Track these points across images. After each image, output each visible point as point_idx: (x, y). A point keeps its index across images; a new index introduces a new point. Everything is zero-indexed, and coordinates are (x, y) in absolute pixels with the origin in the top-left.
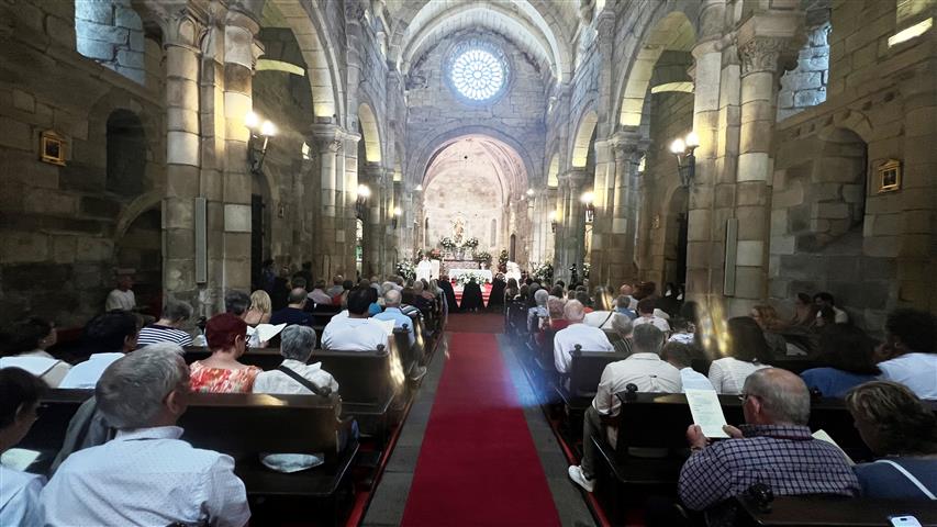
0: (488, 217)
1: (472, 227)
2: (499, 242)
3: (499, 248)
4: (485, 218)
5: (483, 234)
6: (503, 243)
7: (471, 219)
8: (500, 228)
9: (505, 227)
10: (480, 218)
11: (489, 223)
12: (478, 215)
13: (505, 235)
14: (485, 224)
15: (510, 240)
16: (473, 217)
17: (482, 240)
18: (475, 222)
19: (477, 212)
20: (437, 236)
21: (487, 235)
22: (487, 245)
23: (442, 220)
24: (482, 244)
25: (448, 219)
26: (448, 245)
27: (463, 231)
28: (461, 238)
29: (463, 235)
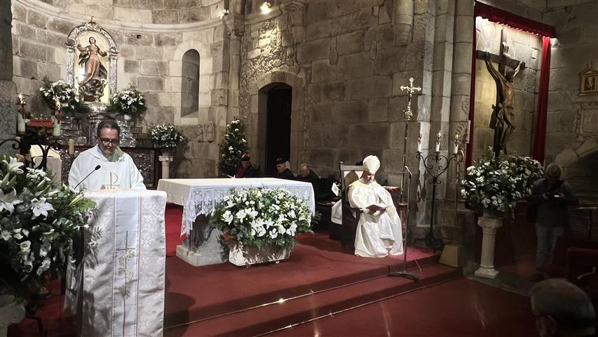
0: (173, 42)
1: (129, 66)
2: (210, 105)
3: (213, 119)
4: (164, 47)
5: (160, 84)
6: (227, 106)
7: (125, 45)
8: (211, 72)
9: (232, 69)
10: (149, 44)
11: (175, 58)
12: (145, 37)
13: (233, 88)
14: (165, 60)
15: (256, 99)
16: (130, 41)
17: (155, 98)
18: (137, 54)
19: (140, 28)
20: (33, 78)
21: (171, 88)
22: (170, 111)
23: (45, 35)
24: (155, 110)
25: (62, 34)
26: (66, 105)
27: (103, 74)
28: (100, 91)
29: (105, 83)
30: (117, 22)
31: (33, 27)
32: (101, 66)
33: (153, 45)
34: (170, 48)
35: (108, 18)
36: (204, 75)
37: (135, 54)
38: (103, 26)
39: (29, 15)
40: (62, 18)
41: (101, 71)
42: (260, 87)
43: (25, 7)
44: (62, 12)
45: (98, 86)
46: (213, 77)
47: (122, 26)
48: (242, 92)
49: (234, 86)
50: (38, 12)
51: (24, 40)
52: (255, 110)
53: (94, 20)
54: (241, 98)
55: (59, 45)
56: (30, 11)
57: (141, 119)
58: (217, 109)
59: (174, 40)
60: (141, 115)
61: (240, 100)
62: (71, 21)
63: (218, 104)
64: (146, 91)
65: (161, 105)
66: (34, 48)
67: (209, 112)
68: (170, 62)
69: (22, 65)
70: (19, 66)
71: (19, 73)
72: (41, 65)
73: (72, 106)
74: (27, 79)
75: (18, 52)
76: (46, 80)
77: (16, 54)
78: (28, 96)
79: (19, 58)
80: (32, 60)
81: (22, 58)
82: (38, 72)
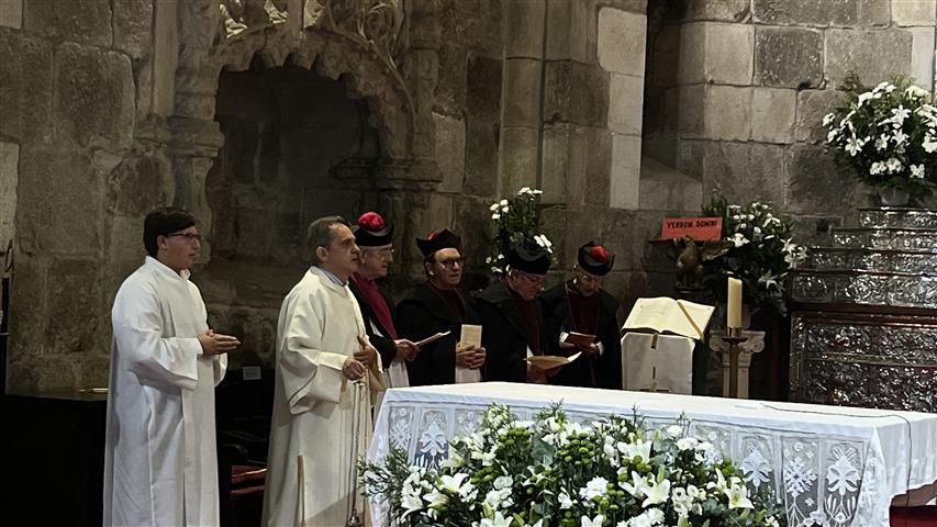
20: (804, 86)
26: (892, 168)
69: (762, 51)
70: (747, 55)
71: (747, 77)
72: (837, 41)
73: (913, 168)
74: (780, 93)
75: (747, 10)
76: (853, 86)
77: (740, 17)
78: (782, 145)
79: (751, 28)
80: (804, 26)
81: (760, 28)
82: (826, 64)
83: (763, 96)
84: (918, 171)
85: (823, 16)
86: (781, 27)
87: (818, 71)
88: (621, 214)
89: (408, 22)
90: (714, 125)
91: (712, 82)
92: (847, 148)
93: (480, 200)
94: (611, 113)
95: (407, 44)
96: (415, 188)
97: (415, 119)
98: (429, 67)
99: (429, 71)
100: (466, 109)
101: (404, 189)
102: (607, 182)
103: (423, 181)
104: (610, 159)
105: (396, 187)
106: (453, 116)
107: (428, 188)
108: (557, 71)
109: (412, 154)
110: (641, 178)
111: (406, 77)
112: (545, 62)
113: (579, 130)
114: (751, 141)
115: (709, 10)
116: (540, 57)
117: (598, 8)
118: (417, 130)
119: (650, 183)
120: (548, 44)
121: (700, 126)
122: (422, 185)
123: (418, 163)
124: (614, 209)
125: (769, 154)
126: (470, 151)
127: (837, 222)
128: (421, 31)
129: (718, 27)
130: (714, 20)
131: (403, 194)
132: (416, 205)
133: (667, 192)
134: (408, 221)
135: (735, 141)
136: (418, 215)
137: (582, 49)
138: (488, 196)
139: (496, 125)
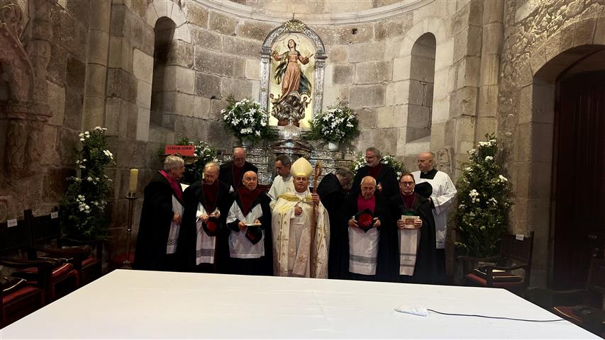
2: (447, 118)
3: (452, 143)
4: (387, 39)
5: (380, 93)
6: (476, 117)
7: (336, 47)
8: (451, 63)
9: (487, 50)
10: (367, 39)
11: (402, 53)
12: (362, 31)
13: (486, 82)
14: (387, 59)
15: (528, 94)
16: (343, 39)
17: (372, 117)
18: (352, 56)
19: (355, 19)
20: (213, 98)
21: (395, 99)
22: (390, 134)
23: (233, 43)
24: (372, 134)
25: (255, 41)
26: (249, 131)
27: (306, 88)
28: (299, 111)
29: (308, 101)
30: (326, 16)
31: (217, 34)
32: (303, 78)
33: (373, 41)
34: (395, 39)
35: (314, 13)
36: (441, 70)
37: (348, 55)
38: (309, 24)
39: (211, 20)
40: (256, 20)
41: (302, 83)
42: (536, 69)
43: (206, 8)
44: (255, 12)
45: (296, 105)
46: (453, 71)
47: (332, 20)
48: (504, 88)
49: (489, 79)
50: (224, 13)
51: (201, 49)
52: (526, 116)
53: (297, 17)
54: (503, 99)
55: (252, 55)
56: (213, 13)
57: (352, 148)
58: (458, 124)
59: (400, 26)
60: (353, 143)
61: (500, 102)
62: (267, 23)
63: (459, 114)
64: (360, 107)
65: (379, 126)
66: (216, 60)
67: (446, 131)
68: (395, 60)
69: (198, 81)
70: (192, 82)
71: (192, 91)
72: (225, 81)
73: (257, 132)
74: (204, 99)
75: (193, 64)
76: (231, 100)
77: (190, 66)
78: (205, 120)
79: (194, 72)
80: (213, 74)
81: (198, 72)
82: (221, 90)
83: (198, 100)
84: (258, 133)
85: (221, 71)
86: (205, 73)
87: (219, 92)
88: (141, 143)
89: (31, 23)
90: (179, 109)
91: (179, 91)
92: (232, 122)
93: (73, 131)
94: (138, 98)
95: (31, 36)
96: (34, 119)
97: (35, 78)
98: (44, 51)
99: (44, 53)
100: (66, 82)
101: (26, 119)
102: (135, 127)
103: (39, 115)
104: (137, 119)
105: (21, 117)
106: (59, 85)
107: (43, 120)
108: (114, 73)
109: (33, 100)
110: (150, 127)
111: (30, 53)
112: (108, 68)
113: (124, 103)
114: (193, 117)
115: (178, 62)
116: (106, 65)
117: (134, 49)
118: (35, 86)
119: (153, 130)
120: (110, 59)
121: (173, 109)
122: (39, 118)
123: (37, 104)
124: (138, 141)
125: (200, 123)
126: (68, 106)
127: (225, 151)
128: (40, 29)
129: (182, 69)
130: (180, 66)
131: (26, 122)
132: (33, 129)
133: (160, 135)
134: (29, 138)
135: (187, 116)
136: (36, 135)
137: (127, 64)
138: (77, 130)
139: (82, 95)
